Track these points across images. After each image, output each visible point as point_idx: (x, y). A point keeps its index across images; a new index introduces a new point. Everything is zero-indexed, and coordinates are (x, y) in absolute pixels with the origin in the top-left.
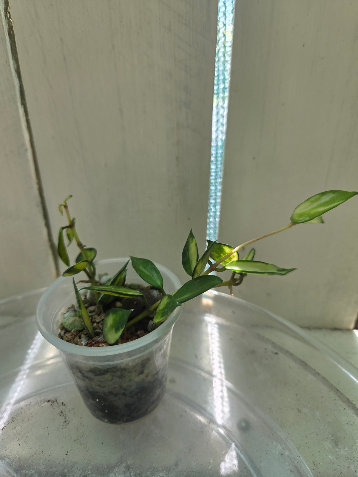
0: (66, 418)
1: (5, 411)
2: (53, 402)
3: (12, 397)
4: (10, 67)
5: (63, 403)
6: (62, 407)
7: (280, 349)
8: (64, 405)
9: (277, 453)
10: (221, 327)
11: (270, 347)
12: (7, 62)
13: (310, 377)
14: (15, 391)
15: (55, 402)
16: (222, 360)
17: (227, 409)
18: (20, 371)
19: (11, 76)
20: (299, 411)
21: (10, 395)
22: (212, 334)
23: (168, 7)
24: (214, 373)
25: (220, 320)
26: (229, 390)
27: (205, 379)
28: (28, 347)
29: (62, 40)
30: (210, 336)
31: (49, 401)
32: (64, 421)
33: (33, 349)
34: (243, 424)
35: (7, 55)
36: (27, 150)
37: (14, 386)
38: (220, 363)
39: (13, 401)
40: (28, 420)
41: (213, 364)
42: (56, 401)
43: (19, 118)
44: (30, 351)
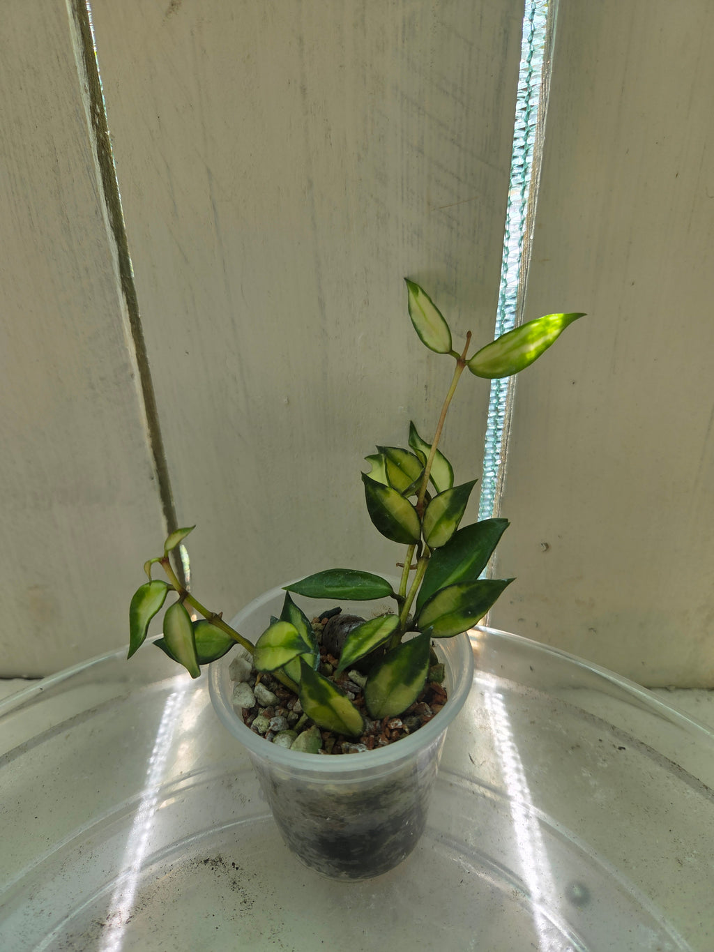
0: (244, 895)
1: (125, 884)
2: (215, 863)
3: (135, 856)
4: (104, 222)
5: (233, 864)
6: (233, 872)
7: (626, 740)
8: (237, 868)
9: (650, 947)
10: (509, 697)
11: (607, 735)
12: (98, 211)
13: (691, 792)
14: (139, 843)
15: (219, 863)
16: (521, 766)
17: (544, 865)
18: (140, 801)
19: (106, 239)
20: (680, 862)
21: (130, 852)
22: (495, 713)
23: (419, 108)
24: (510, 792)
25: (505, 683)
26: (542, 824)
27: (494, 805)
28: (148, 752)
29: (209, 171)
30: (491, 718)
31: (206, 861)
32: (242, 900)
33: (156, 754)
34: (577, 892)
35: (98, 200)
36: (132, 375)
37: (134, 832)
38: (517, 770)
39: (137, 864)
40: (174, 902)
41: (505, 774)
42: (221, 860)
43: (119, 317)
44: (152, 760)
